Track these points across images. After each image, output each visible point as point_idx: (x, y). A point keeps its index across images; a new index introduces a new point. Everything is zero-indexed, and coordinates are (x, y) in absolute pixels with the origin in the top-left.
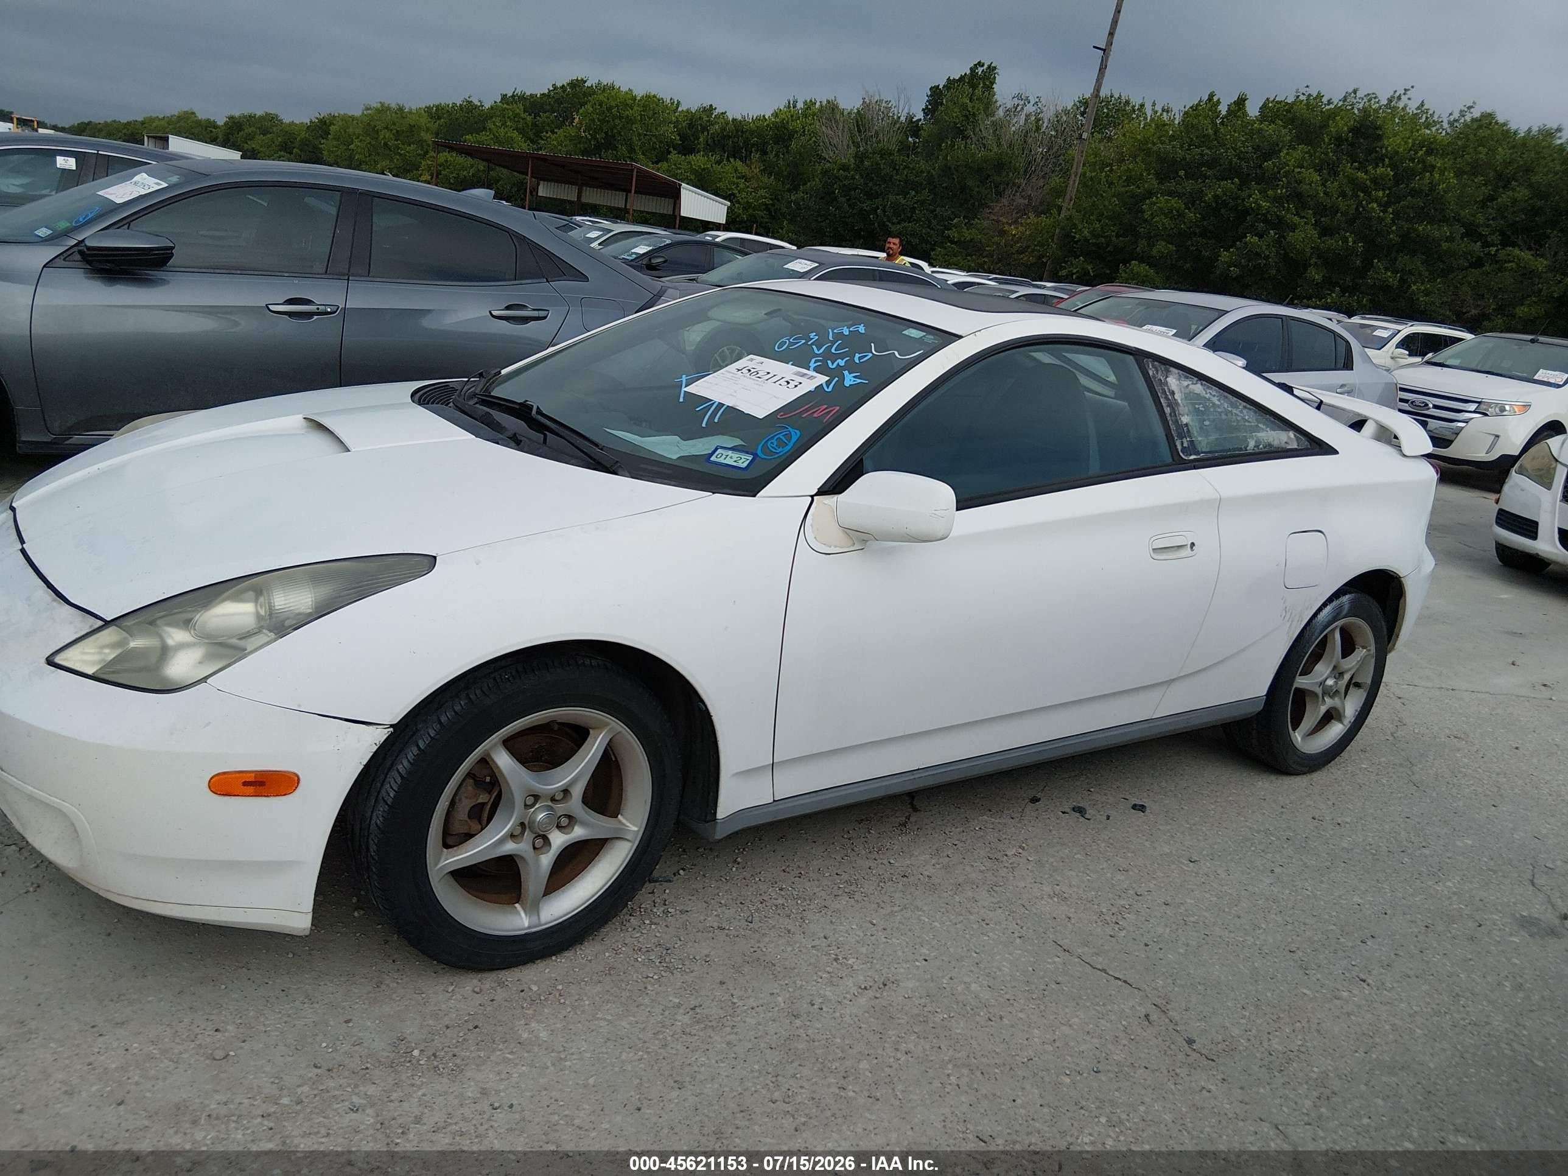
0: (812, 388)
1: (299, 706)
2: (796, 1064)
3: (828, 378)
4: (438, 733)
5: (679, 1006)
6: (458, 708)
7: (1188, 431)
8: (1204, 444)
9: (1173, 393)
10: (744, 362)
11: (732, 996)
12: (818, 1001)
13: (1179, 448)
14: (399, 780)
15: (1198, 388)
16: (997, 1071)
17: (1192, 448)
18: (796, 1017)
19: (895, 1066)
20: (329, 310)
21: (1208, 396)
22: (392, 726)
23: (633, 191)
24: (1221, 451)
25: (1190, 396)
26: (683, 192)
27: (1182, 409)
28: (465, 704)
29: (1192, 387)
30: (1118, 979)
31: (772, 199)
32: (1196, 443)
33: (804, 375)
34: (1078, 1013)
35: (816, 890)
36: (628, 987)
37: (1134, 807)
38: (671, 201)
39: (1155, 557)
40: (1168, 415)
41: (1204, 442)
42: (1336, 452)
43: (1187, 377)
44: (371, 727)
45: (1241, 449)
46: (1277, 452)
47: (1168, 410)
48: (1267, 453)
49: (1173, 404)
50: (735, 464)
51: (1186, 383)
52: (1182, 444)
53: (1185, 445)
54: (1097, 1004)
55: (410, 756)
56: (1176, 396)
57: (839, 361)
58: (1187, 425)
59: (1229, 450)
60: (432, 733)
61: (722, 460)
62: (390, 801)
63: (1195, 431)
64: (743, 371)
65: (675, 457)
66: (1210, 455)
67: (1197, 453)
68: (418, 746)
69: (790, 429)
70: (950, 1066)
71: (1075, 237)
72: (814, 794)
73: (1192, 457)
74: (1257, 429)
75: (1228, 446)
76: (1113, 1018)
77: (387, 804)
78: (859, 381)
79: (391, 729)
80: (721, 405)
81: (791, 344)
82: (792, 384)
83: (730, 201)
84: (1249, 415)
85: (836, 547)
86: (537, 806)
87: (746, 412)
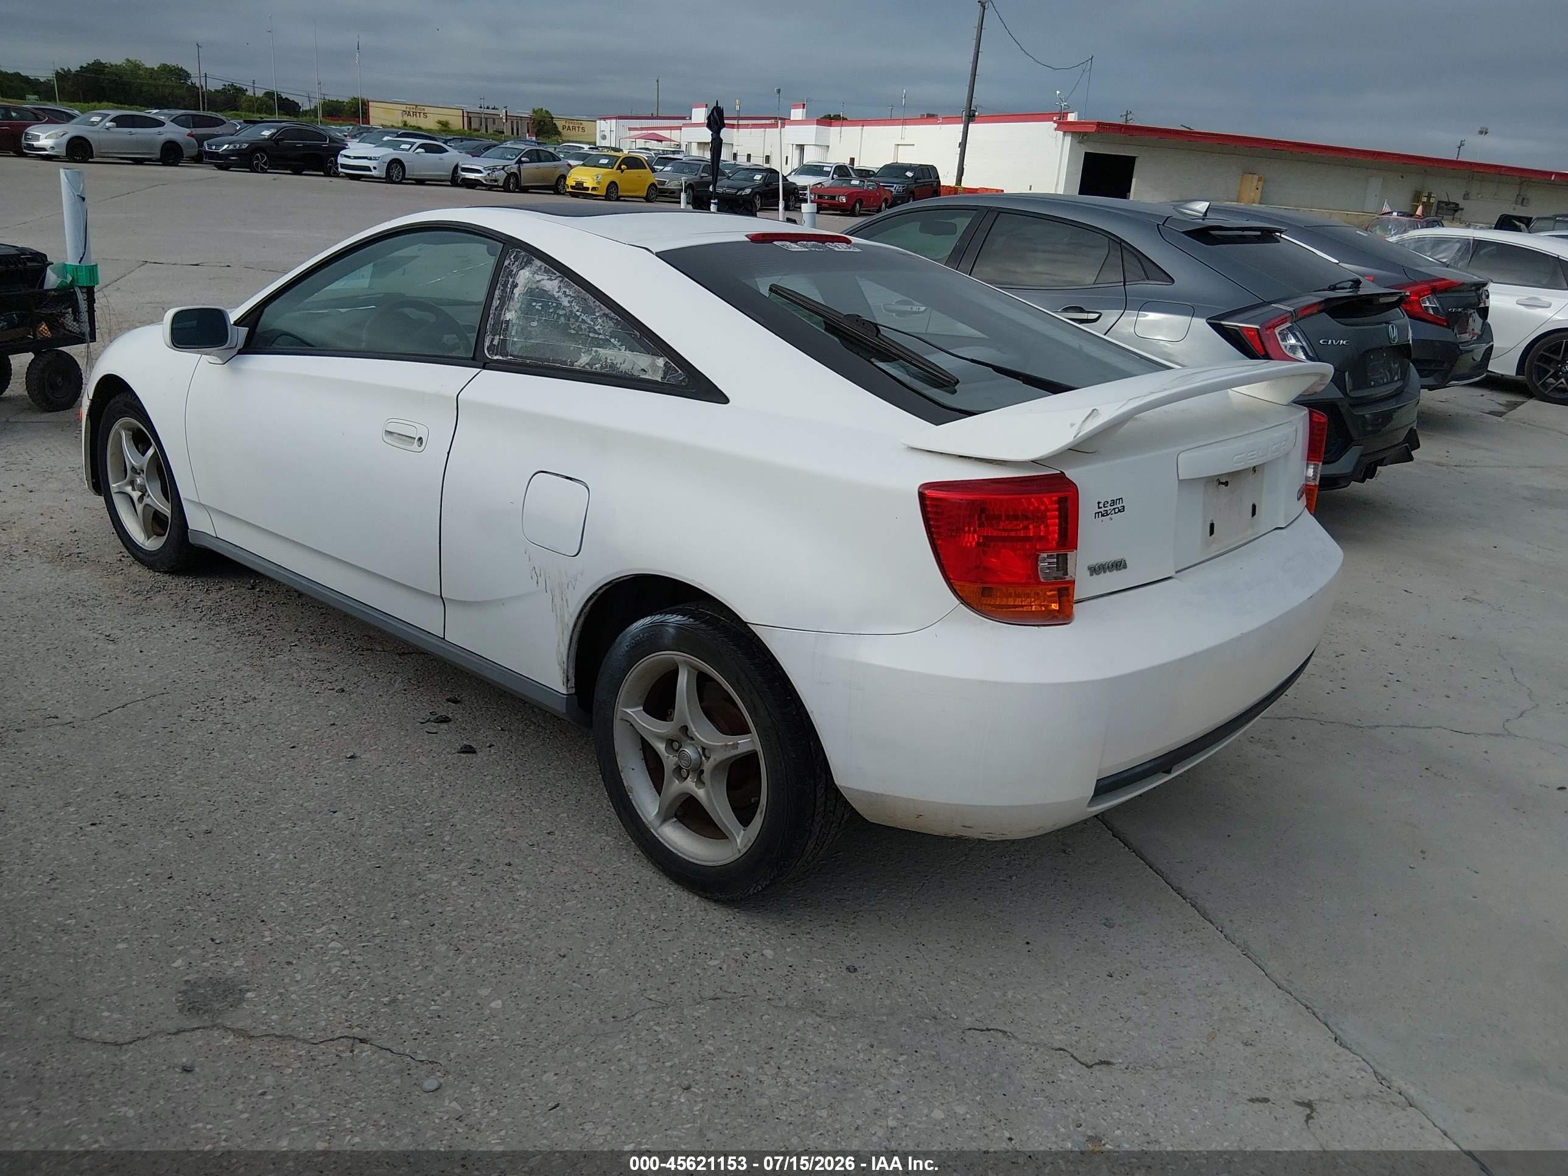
7: (507, 329)
8: (518, 345)
9: (516, 286)
13: (487, 344)
15: (553, 284)
17: (502, 348)
24: (537, 359)
25: (534, 292)
27: (514, 305)
29: (544, 281)
32: (508, 343)
39: (385, 439)
40: (493, 308)
41: (517, 343)
42: (723, 399)
43: (545, 271)
47: (496, 303)
48: (608, 376)
49: (507, 298)
51: (539, 276)
52: (493, 340)
53: (496, 342)
56: (517, 291)
58: (507, 322)
59: (548, 360)
63: (512, 330)
66: (520, 360)
67: (505, 354)
73: (496, 358)
75: (548, 355)
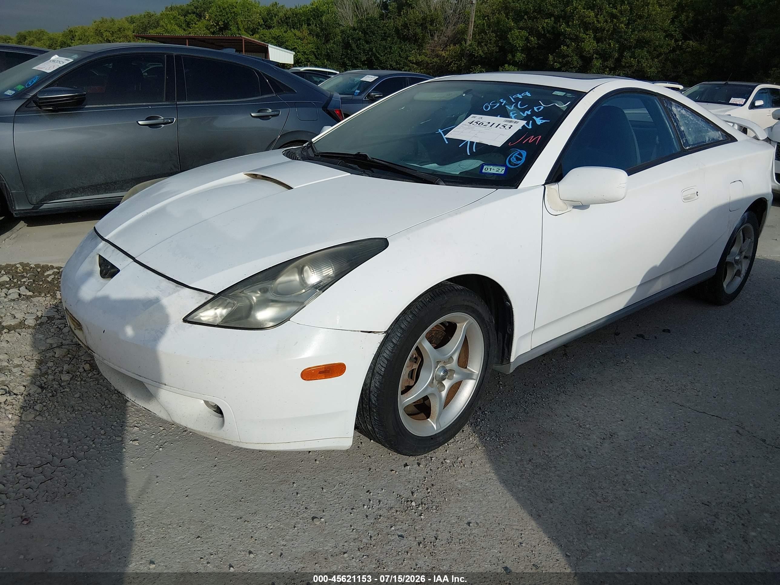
0: (520, 127)
1: (341, 327)
2: (597, 482)
3: (526, 122)
4: (402, 334)
5: (522, 460)
6: (409, 320)
7: (684, 134)
8: (691, 140)
9: (675, 115)
10: (470, 119)
11: (544, 452)
12: (586, 448)
13: (682, 143)
14: (386, 362)
15: (683, 112)
16: (690, 470)
17: (687, 144)
18: (582, 458)
19: (643, 475)
20: (170, 121)
21: (688, 115)
22: (385, 332)
23: (244, 51)
24: (698, 143)
25: (682, 115)
26: (270, 49)
27: (681, 123)
28: (412, 317)
29: (681, 111)
30: (714, 416)
31: (316, 49)
32: (688, 140)
33: (511, 122)
34: (707, 435)
35: (547, 393)
36: (492, 454)
37: (664, 331)
38: (264, 54)
39: (684, 201)
40: (676, 127)
42: (736, 140)
43: (678, 107)
44: (377, 334)
45: (703, 142)
46: (717, 142)
47: (675, 124)
48: (714, 143)
49: (676, 121)
50: (497, 172)
51: (679, 109)
53: (684, 141)
54: (713, 430)
55: (389, 348)
56: (677, 117)
57: (526, 112)
58: (683, 131)
59: (700, 143)
60: (399, 335)
61: (489, 171)
62: (382, 373)
63: (686, 134)
64: (473, 123)
65: (458, 173)
66: (694, 146)
67: (689, 146)
68: (392, 342)
69: (519, 150)
70: (668, 471)
71: (475, 55)
72: (547, 344)
73: (687, 148)
74: (707, 131)
75: (699, 141)
76: (723, 435)
77: (380, 375)
78: (545, 121)
79: (385, 334)
80: (472, 143)
81: (492, 107)
82: (507, 127)
83: (294, 51)
84: (702, 124)
85: (560, 211)
86: (438, 367)
87: (489, 144)
